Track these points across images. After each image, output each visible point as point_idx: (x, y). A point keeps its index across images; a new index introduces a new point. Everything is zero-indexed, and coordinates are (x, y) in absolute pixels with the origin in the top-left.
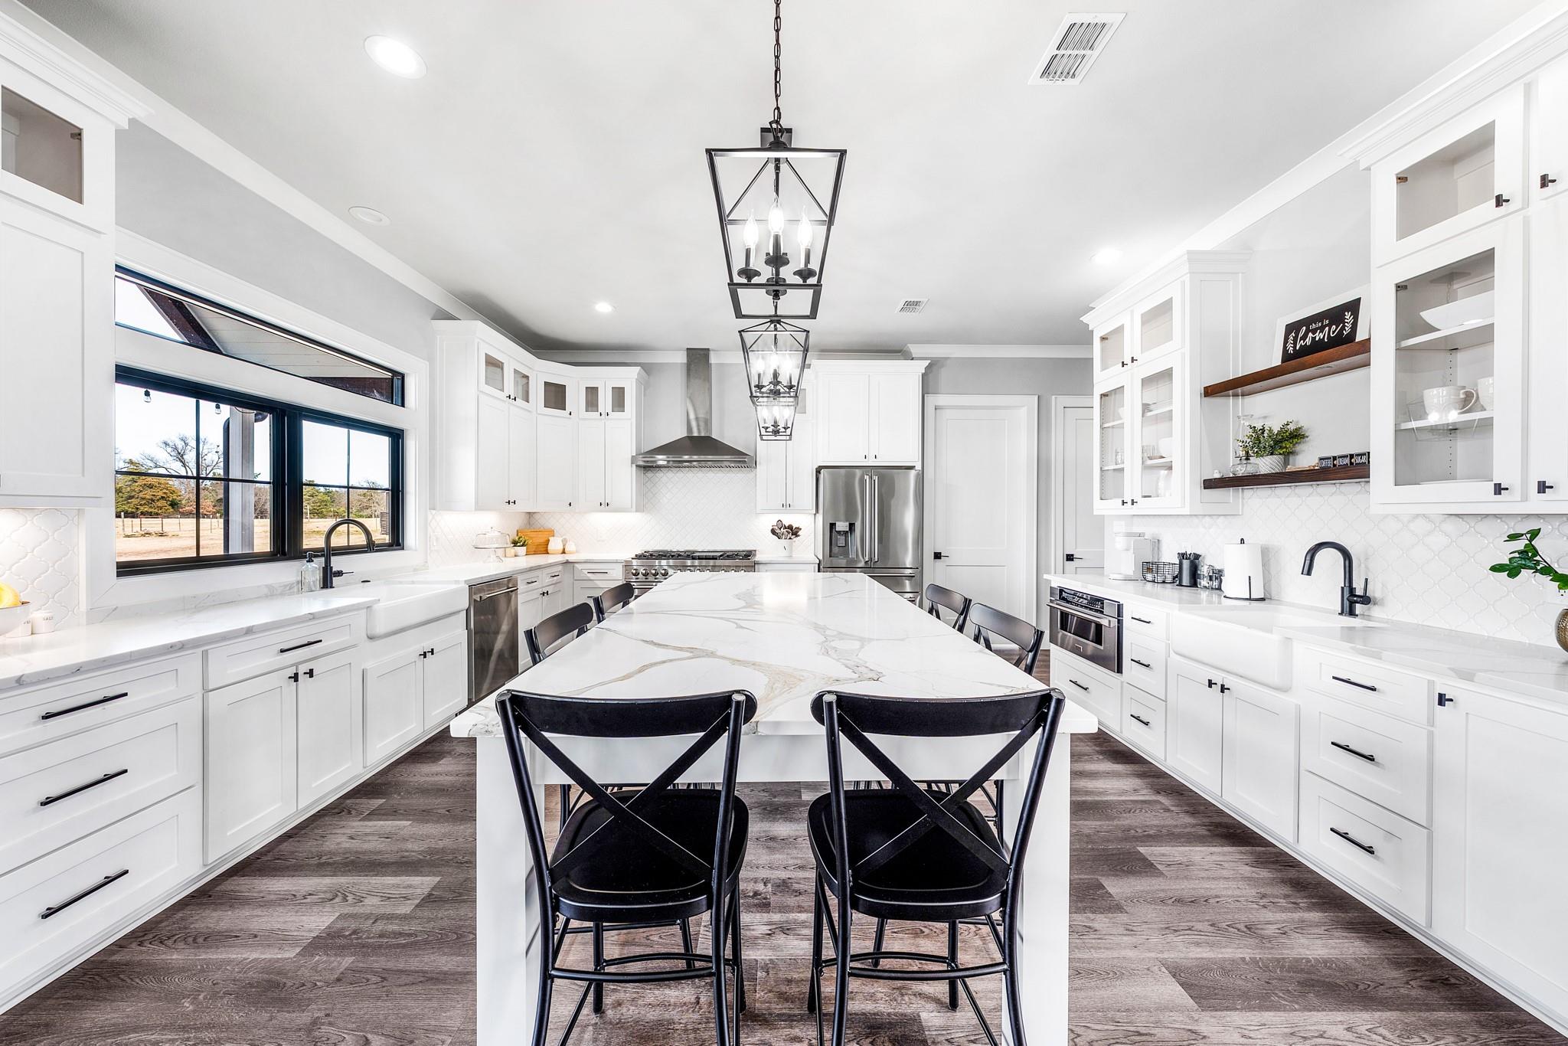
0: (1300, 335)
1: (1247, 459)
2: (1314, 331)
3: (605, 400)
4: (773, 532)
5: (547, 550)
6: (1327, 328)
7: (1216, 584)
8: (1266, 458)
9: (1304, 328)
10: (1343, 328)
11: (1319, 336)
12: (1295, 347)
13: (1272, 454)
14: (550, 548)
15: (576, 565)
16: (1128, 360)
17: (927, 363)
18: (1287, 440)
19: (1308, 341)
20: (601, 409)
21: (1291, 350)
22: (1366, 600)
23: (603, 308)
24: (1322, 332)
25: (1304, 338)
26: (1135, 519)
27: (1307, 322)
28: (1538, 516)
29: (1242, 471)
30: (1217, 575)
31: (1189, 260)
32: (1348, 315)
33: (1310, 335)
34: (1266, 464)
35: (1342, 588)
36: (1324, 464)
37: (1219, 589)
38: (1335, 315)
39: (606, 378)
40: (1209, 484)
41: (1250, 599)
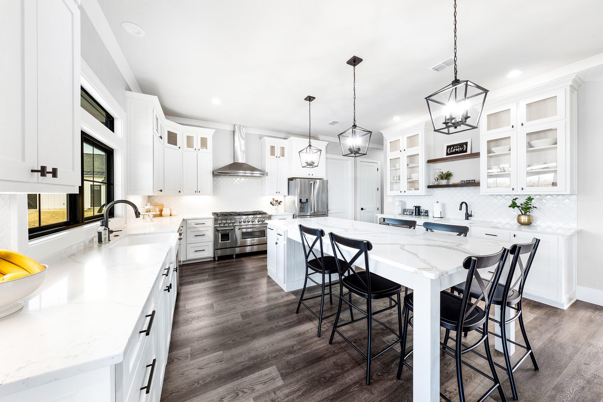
0: (451, 149)
1: (437, 180)
2: (455, 148)
3: (197, 143)
4: (271, 203)
5: (161, 215)
6: (459, 148)
7: (426, 214)
8: (444, 180)
9: (452, 147)
10: (464, 149)
11: (457, 150)
12: (450, 152)
13: (446, 179)
14: (163, 213)
15: (188, 221)
16: (402, 150)
17: (328, 143)
18: (448, 176)
19: (454, 151)
20: (195, 147)
21: (449, 153)
22: (471, 216)
23: (216, 101)
24: (457, 149)
25: (453, 150)
26: (396, 196)
27: (453, 146)
28: (518, 195)
29: (436, 183)
30: (427, 212)
31: (425, 125)
32: (464, 146)
33: (454, 149)
34: (444, 182)
35: (466, 213)
36: (462, 182)
37: (428, 215)
38: (461, 145)
39: (197, 133)
40: (429, 187)
41: (441, 217)
